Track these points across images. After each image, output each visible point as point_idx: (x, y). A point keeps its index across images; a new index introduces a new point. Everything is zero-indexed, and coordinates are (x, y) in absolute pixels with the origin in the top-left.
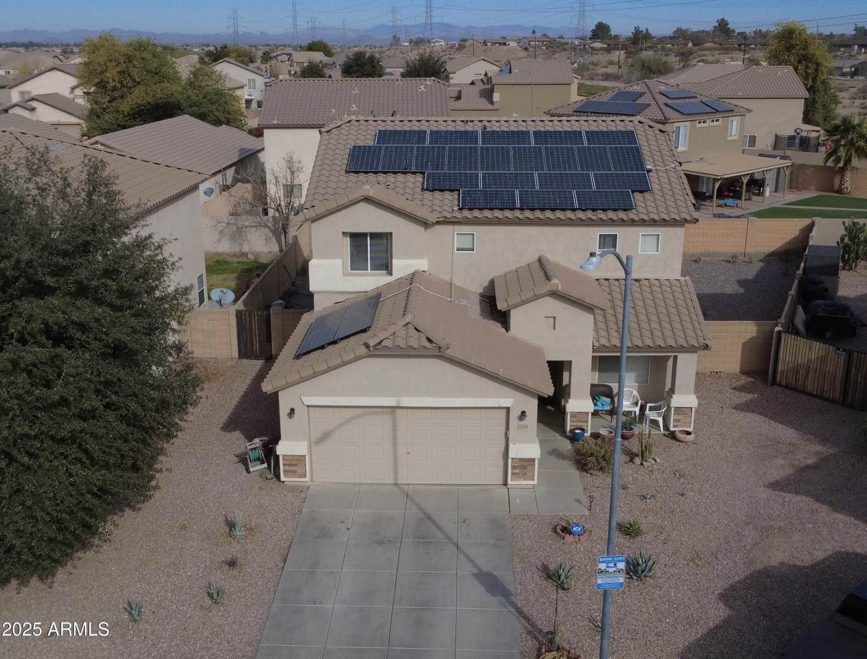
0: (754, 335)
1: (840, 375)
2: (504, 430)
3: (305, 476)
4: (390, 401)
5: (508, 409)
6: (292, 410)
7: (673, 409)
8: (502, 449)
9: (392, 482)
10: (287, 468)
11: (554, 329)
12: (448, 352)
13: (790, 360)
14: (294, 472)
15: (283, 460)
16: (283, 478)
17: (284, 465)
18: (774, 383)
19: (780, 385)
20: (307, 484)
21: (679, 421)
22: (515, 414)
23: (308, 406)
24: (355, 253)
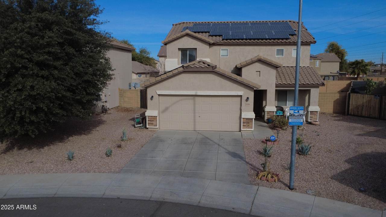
0: (338, 98)
1: (377, 106)
2: (239, 106)
3: (156, 126)
4: (193, 93)
5: (241, 96)
6: (152, 97)
7: (309, 112)
8: (239, 115)
9: (193, 129)
10: (150, 122)
11: (260, 76)
12: (216, 69)
13: (355, 104)
14: (152, 124)
15: (148, 118)
16: (147, 127)
17: (148, 121)
18: (348, 114)
19: (351, 115)
20: (157, 129)
21: (312, 117)
22: (244, 98)
23: (159, 95)
24: (183, 58)
